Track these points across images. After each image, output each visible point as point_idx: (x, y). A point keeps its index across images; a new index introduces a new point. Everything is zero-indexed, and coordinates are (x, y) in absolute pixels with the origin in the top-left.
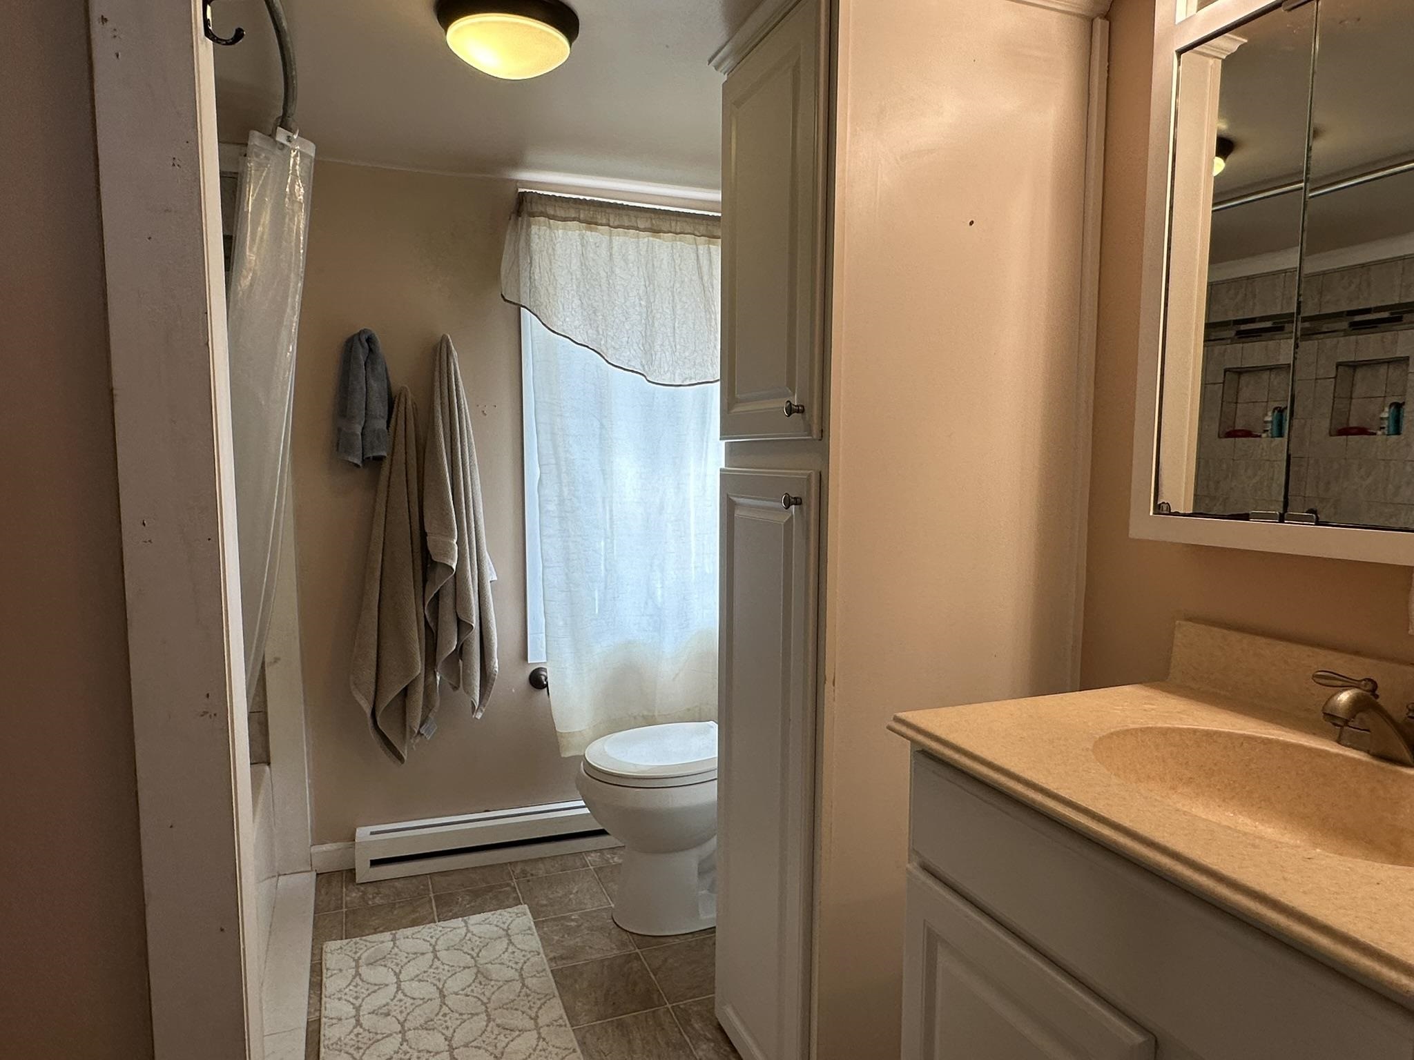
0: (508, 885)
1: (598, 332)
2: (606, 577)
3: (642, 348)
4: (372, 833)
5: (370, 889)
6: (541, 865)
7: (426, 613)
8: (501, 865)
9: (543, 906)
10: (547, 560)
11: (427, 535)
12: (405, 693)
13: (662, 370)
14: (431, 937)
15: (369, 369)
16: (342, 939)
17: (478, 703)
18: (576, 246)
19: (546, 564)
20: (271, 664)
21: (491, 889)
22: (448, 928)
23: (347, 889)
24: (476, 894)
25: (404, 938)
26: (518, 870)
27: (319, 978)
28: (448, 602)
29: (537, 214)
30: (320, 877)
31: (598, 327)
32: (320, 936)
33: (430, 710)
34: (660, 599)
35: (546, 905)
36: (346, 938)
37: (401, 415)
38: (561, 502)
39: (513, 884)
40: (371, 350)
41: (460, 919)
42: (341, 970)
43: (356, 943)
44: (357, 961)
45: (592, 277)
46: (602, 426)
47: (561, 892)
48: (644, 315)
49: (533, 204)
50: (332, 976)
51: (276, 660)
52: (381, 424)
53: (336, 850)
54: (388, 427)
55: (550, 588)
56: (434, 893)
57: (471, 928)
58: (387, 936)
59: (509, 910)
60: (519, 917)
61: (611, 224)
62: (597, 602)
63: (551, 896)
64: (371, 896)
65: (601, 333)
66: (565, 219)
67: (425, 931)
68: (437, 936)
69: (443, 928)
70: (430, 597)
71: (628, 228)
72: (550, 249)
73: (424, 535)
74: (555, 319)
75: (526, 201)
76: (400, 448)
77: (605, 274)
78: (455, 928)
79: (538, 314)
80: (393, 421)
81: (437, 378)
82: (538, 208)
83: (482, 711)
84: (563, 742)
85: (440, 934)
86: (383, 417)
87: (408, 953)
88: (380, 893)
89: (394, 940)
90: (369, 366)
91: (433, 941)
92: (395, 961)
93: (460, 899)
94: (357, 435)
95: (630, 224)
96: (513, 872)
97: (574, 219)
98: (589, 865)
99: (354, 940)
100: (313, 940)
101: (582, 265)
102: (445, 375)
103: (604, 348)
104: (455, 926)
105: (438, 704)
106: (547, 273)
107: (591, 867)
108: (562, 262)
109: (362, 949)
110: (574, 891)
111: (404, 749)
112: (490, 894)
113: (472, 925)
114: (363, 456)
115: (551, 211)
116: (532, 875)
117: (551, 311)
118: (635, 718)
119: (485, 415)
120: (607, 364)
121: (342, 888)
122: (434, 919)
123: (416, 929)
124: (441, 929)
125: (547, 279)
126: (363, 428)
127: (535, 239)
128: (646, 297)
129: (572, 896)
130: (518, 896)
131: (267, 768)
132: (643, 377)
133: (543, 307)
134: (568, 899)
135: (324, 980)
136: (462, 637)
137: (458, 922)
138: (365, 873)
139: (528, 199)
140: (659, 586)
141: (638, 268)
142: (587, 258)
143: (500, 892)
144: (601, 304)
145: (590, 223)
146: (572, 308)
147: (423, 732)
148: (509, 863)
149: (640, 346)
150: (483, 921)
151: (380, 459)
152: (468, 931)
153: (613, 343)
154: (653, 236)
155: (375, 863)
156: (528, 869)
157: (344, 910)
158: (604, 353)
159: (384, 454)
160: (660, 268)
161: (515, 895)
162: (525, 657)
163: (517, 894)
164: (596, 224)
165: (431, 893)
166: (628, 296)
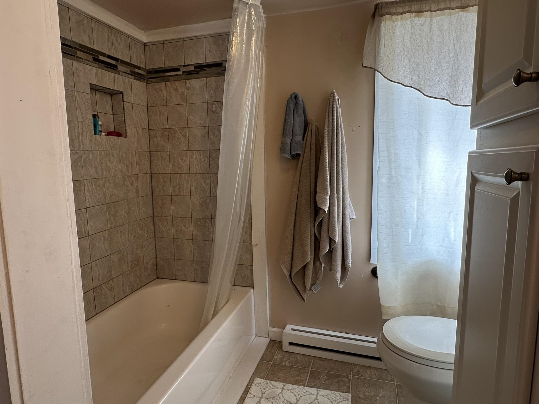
0: (347, 377)
1: (419, 77)
2: (418, 222)
3: (448, 83)
4: (292, 329)
5: (287, 355)
6: (368, 372)
7: (316, 232)
8: (349, 363)
9: (360, 398)
10: (380, 210)
11: (317, 193)
12: (304, 268)
13: (463, 96)
14: (299, 395)
15: (295, 112)
16: (264, 379)
17: (340, 280)
18: (408, 28)
19: (379, 212)
20: (254, 246)
21: (338, 376)
22: (309, 392)
23: (278, 352)
24: (330, 376)
25: (287, 390)
26: (355, 370)
27: (245, 396)
28: (324, 227)
29: (385, 14)
30: (271, 342)
31: (419, 74)
32: (256, 374)
33: (318, 279)
34: (453, 238)
35: (362, 399)
36: (265, 379)
37: (309, 134)
38: (390, 177)
39: (350, 377)
40: (296, 103)
41: (316, 389)
42: (254, 396)
43: (267, 383)
44: (263, 394)
45: (417, 45)
46: (420, 134)
47: (373, 393)
48: (452, 62)
49: (383, 9)
50: (249, 398)
51: (257, 245)
52: (299, 138)
53: (278, 332)
54: (303, 140)
55: (380, 225)
56: (312, 368)
57: (319, 397)
58: (280, 385)
59: (341, 393)
60: (344, 401)
61: (432, 9)
62: (410, 236)
63: (367, 394)
64: (285, 360)
65: (421, 77)
66: (402, 14)
67: (298, 389)
68: (302, 395)
69: (306, 391)
70: (317, 223)
71: (444, 9)
72: (392, 33)
73: (316, 193)
74: (392, 73)
75: (378, 8)
76: (307, 150)
77: (426, 41)
78: (311, 394)
79: (382, 72)
80: (306, 137)
81: (327, 113)
82: (385, 11)
83: (343, 284)
84: (383, 310)
85: (303, 394)
86: (300, 135)
87: (285, 400)
88: (289, 359)
89: (283, 389)
90: (295, 110)
91: (298, 397)
92: (277, 402)
93: (322, 377)
94: (288, 144)
95: (446, 6)
96: (353, 370)
97: (407, 12)
98: (395, 381)
99: (267, 381)
100: (253, 374)
101: (411, 38)
102: (331, 112)
103: (422, 86)
104: (312, 393)
105: (321, 276)
106: (389, 47)
107: (395, 383)
108: (398, 39)
109: (267, 388)
110: (380, 396)
111: (305, 296)
112: (337, 379)
113: (320, 395)
114: (291, 153)
115: (393, 11)
116: (362, 376)
117: (391, 69)
118: (432, 305)
119: (354, 131)
120: (424, 96)
121: (276, 350)
122: (305, 385)
123: (295, 386)
124: (305, 391)
125: (388, 51)
126: (291, 141)
127: (383, 29)
128: (454, 51)
129: (378, 398)
130: (350, 386)
131: (252, 290)
132: (448, 102)
133: (385, 67)
134: (375, 399)
135: (246, 398)
136: (332, 246)
137: (314, 391)
138: (286, 347)
139: (380, 6)
140: (453, 230)
141: (449, 33)
142: (415, 34)
143: (342, 380)
144: (422, 60)
145: (418, 12)
146: (403, 66)
147: (313, 289)
148: (353, 364)
149: (447, 82)
150: (326, 395)
151: (298, 155)
152: (317, 399)
153: (429, 83)
154: (463, 11)
155: (291, 344)
156: (361, 371)
157: (272, 363)
158: (422, 89)
159: (300, 152)
160: (466, 31)
161: (348, 385)
162: (369, 259)
163: (350, 385)
164: (422, 12)
165: (311, 367)
166: (441, 52)
